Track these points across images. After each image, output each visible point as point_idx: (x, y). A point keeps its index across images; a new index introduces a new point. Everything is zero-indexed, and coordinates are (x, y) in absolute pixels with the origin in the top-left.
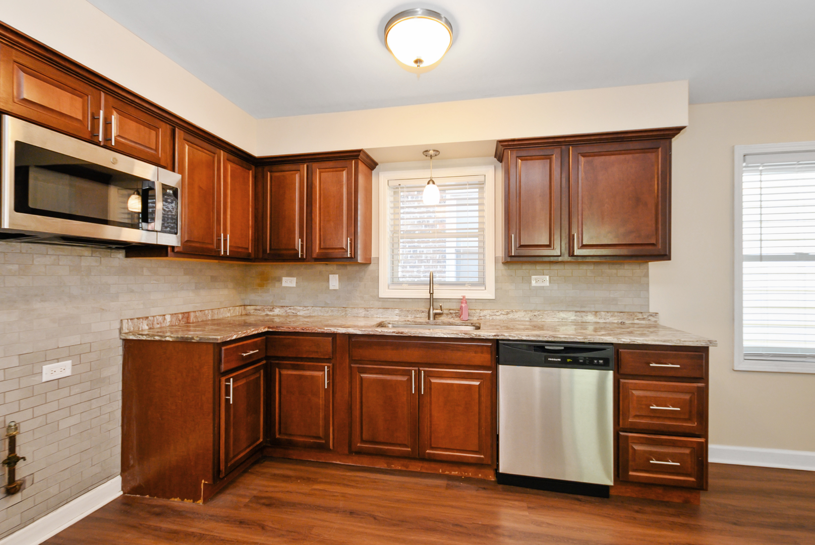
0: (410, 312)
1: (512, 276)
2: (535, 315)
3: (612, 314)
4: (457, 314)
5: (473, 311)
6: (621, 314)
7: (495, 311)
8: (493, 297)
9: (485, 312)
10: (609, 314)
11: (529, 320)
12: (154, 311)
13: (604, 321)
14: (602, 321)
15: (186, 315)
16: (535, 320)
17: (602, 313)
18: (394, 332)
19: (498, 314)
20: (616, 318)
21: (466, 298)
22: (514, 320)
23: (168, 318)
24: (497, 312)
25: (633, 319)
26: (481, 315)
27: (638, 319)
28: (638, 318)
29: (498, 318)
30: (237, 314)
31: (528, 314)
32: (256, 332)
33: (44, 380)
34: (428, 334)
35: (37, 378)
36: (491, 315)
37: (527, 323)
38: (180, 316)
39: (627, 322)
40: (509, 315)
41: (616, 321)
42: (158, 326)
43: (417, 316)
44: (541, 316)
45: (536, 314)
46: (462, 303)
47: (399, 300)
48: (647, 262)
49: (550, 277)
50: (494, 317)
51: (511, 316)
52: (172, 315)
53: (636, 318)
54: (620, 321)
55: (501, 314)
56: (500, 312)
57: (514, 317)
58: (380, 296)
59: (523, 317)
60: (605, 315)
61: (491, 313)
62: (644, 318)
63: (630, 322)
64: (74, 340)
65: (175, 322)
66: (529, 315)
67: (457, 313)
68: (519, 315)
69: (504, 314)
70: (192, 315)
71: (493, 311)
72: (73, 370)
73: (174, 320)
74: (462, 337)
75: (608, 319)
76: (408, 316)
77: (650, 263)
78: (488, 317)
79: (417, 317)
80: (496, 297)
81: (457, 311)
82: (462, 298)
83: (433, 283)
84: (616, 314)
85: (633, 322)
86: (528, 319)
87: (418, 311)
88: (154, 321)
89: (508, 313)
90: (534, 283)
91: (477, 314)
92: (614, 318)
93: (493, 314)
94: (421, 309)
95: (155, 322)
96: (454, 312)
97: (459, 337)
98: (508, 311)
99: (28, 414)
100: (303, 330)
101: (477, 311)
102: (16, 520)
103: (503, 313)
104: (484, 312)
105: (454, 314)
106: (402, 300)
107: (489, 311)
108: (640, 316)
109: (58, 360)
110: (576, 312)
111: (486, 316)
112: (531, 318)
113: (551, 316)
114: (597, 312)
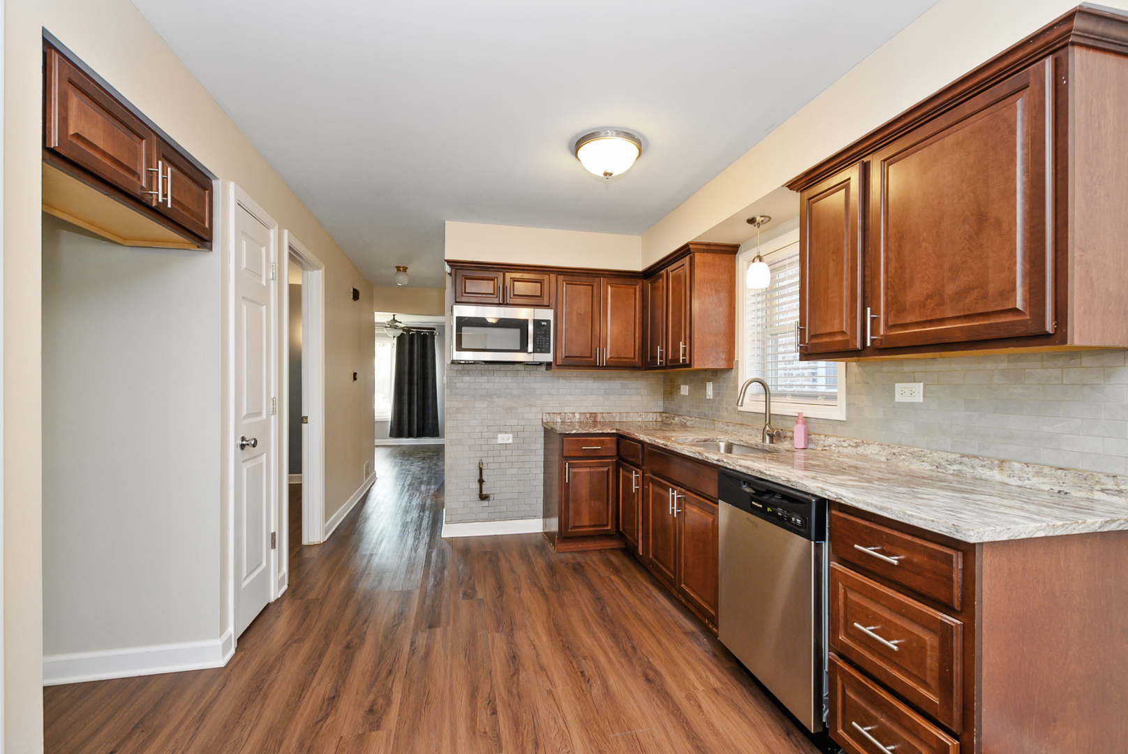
0: (759, 431)
1: (868, 383)
2: (894, 454)
3: (1037, 468)
5: (817, 437)
6: (1059, 471)
7: (842, 439)
8: (844, 418)
10: (1030, 469)
11: (885, 461)
12: (567, 410)
13: (1019, 483)
14: (1014, 482)
15: (594, 415)
17: (1015, 464)
19: (845, 444)
20: (1046, 480)
22: (865, 458)
23: (577, 416)
24: (845, 441)
25: (1092, 490)
26: (826, 444)
27: (1103, 490)
28: (1104, 487)
29: (845, 450)
30: (651, 420)
31: (884, 449)
32: (600, 432)
33: (499, 442)
35: (495, 440)
36: (837, 446)
38: (588, 416)
39: (1075, 493)
40: (859, 448)
41: (1046, 487)
42: (569, 421)
44: (904, 457)
45: (895, 451)
47: (754, 415)
49: (925, 386)
50: (842, 450)
51: (861, 450)
52: (580, 413)
53: (1098, 487)
54: (1057, 488)
55: (849, 445)
56: (848, 442)
57: (865, 453)
58: (739, 409)
59: (877, 454)
60: (1021, 470)
61: (837, 442)
62: (1121, 491)
63: (1083, 494)
64: (514, 422)
65: (583, 419)
66: (885, 452)
68: (871, 450)
69: (852, 446)
70: (599, 415)
71: (840, 439)
72: (513, 441)
73: (582, 417)
75: (1028, 479)
76: (758, 437)
78: (833, 448)
80: (846, 417)
82: (797, 415)
84: (1046, 470)
85: (1090, 495)
86: (883, 459)
88: (565, 416)
89: (857, 446)
90: (898, 398)
91: (821, 442)
92: (1042, 480)
93: (839, 444)
95: (567, 417)
98: (858, 441)
99: (491, 460)
101: (821, 436)
102: (486, 516)
103: (851, 444)
104: (830, 439)
106: (756, 415)
107: (835, 439)
108: (1110, 484)
109: (506, 433)
110: (963, 456)
111: (831, 446)
112: (889, 457)
113: (920, 457)
114: (1002, 461)
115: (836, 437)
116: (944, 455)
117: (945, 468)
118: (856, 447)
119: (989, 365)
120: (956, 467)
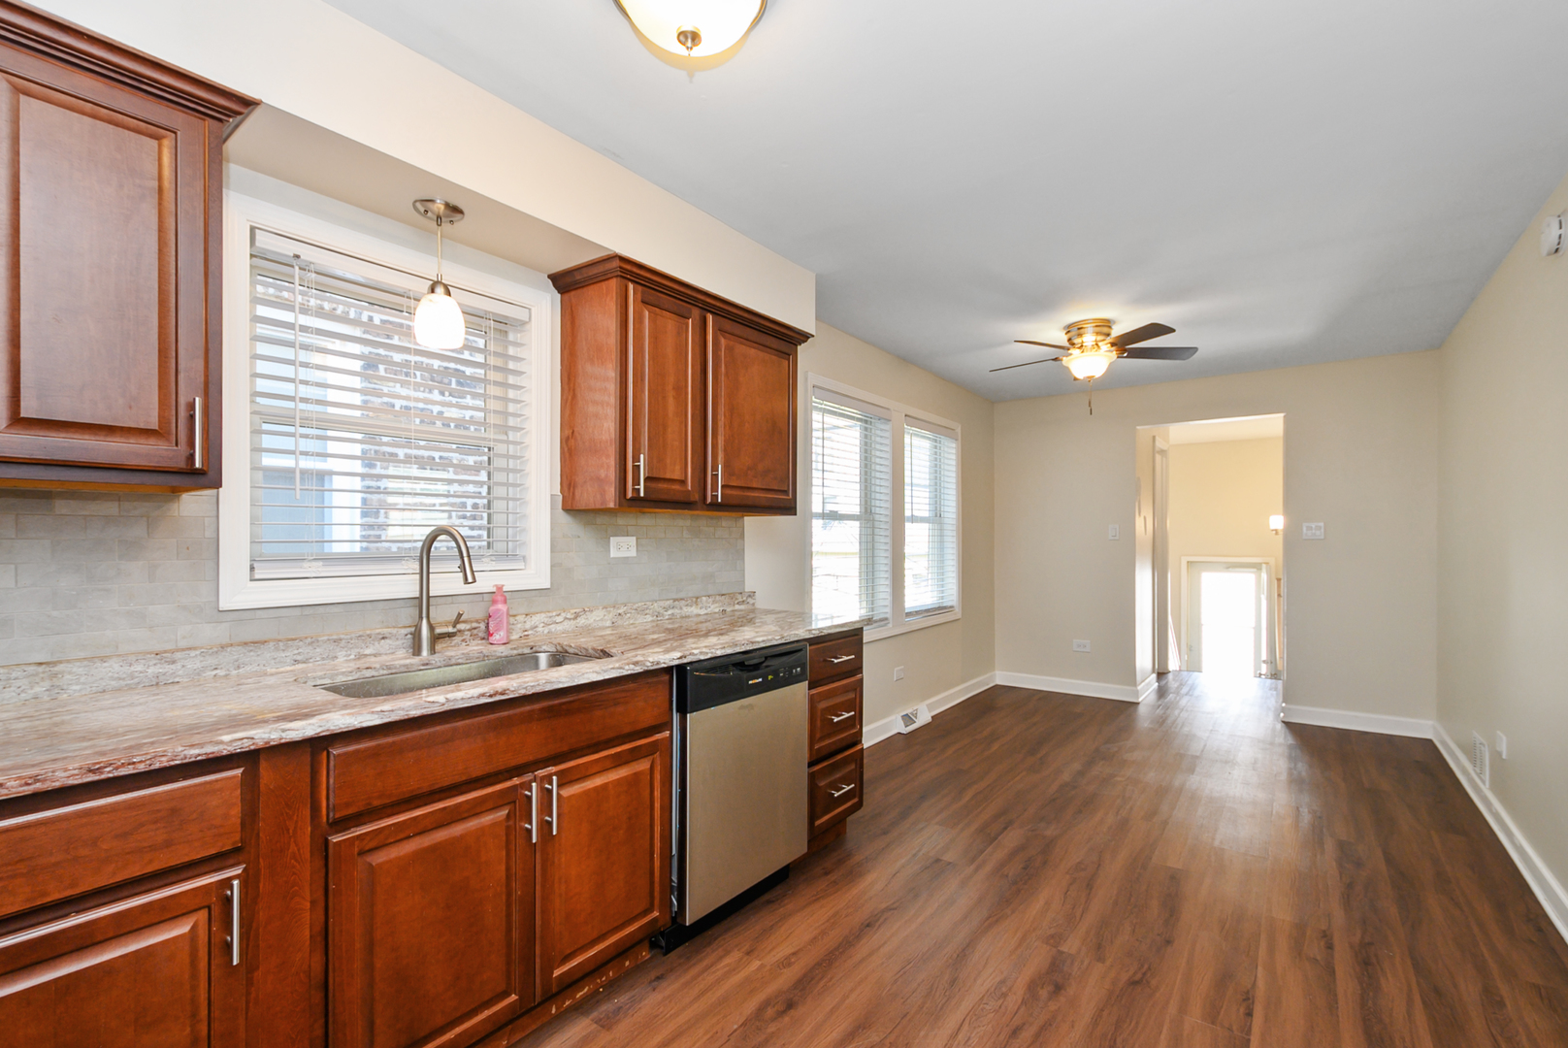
0: (343, 643)
1: (579, 537)
2: (619, 614)
3: (713, 598)
4: (475, 632)
5: (512, 620)
6: (723, 596)
7: (554, 614)
8: (548, 584)
9: (536, 619)
10: (710, 599)
11: (611, 625)
13: (706, 612)
14: (703, 612)
16: (620, 622)
17: (704, 596)
18: (483, 695)
19: (559, 619)
21: (505, 589)
24: (558, 615)
25: (734, 604)
26: (528, 626)
27: (738, 603)
28: (738, 601)
29: (559, 628)
31: (609, 612)
34: (564, 680)
36: (546, 625)
37: (608, 632)
39: (728, 609)
40: (579, 619)
41: (717, 610)
43: (367, 652)
44: (629, 615)
45: (620, 610)
46: (494, 602)
47: (297, 612)
48: (743, 516)
49: (637, 539)
50: (553, 627)
51: (581, 621)
53: (736, 602)
54: (721, 609)
55: (566, 618)
56: (563, 615)
57: (588, 622)
58: (224, 605)
59: (602, 620)
60: (706, 602)
61: (546, 620)
62: (743, 601)
66: (610, 615)
67: (475, 628)
68: (596, 618)
69: (570, 619)
71: (551, 614)
74: (629, 672)
75: (710, 607)
76: (336, 657)
77: (746, 518)
78: (540, 629)
79: (366, 655)
80: (552, 584)
81: (475, 625)
82: (494, 590)
83: (469, 556)
84: (717, 598)
85: (733, 608)
86: (608, 624)
87: (370, 636)
89: (577, 616)
90: (614, 553)
91: (519, 626)
92: (716, 605)
93: (550, 621)
94: (377, 631)
96: (468, 627)
97: (625, 673)
98: (577, 610)
100: (99, 770)
101: (517, 618)
103: (569, 616)
104: (534, 617)
105: (468, 633)
106: (307, 611)
107: (543, 615)
108: (740, 598)
110: (675, 600)
111: (536, 627)
112: (614, 620)
113: (642, 611)
114: (697, 598)
115: (545, 612)
116: (662, 603)
117: (663, 615)
118: (575, 618)
119: (680, 522)
120: (670, 612)
